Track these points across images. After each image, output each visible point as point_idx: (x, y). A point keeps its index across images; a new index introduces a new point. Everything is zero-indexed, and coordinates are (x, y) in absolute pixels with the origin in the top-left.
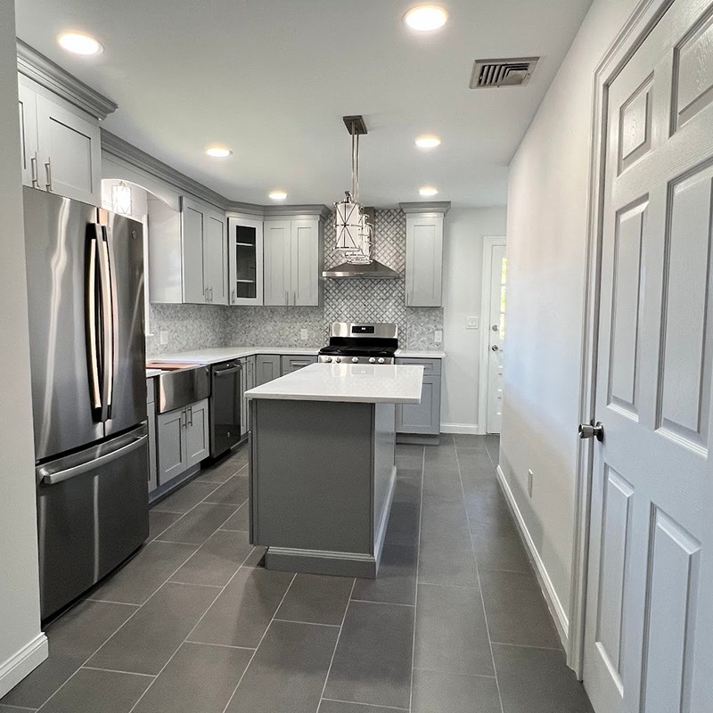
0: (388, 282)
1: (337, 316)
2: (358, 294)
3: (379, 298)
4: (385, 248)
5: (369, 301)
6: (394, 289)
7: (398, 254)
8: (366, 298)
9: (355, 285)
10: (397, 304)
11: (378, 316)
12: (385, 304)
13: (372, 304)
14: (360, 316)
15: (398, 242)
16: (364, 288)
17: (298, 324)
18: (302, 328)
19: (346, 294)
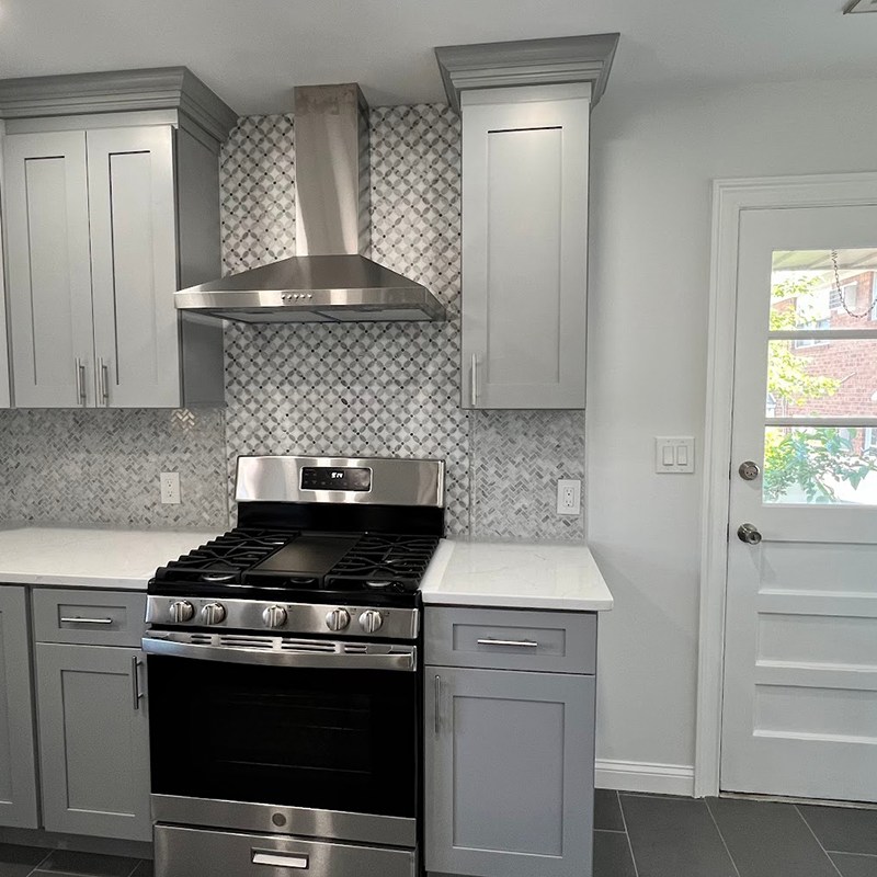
0: (412, 331)
1: (262, 433)
2: (322, 369)
3: (385, 378)
4: (403, 226)
5: (357, 388)
6: (430, 350)
7: (440, 245)
8: (348, 378)
9: (313, 342)
10: (439, 398)
11: (384, 434)
12: (403, 397)
13: (367, 397)
14: (331, 433)
15: (440, 206)
16: (339, 351)
17: (153, 458)
18: (165, 469)
19: (286, 369)
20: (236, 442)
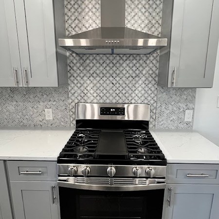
0: (138, 58)
1: (82, 95)
2: (105, 72)
3: (127, 75)
4: (136, 18)
5: (118, 79)
6: (144, 65)
7: (150, 26)
8: (114, 75)
9: (101, 62)
10: (147, 82)
11: (127, 95)
12: (134, 82)
13: (121, 82)
14: (108, 95)
15: (151, 10)
16: (111, 65)
17: (42, 103)
18: (46, 107)
19: (91, 72)
20: (73, 98)
